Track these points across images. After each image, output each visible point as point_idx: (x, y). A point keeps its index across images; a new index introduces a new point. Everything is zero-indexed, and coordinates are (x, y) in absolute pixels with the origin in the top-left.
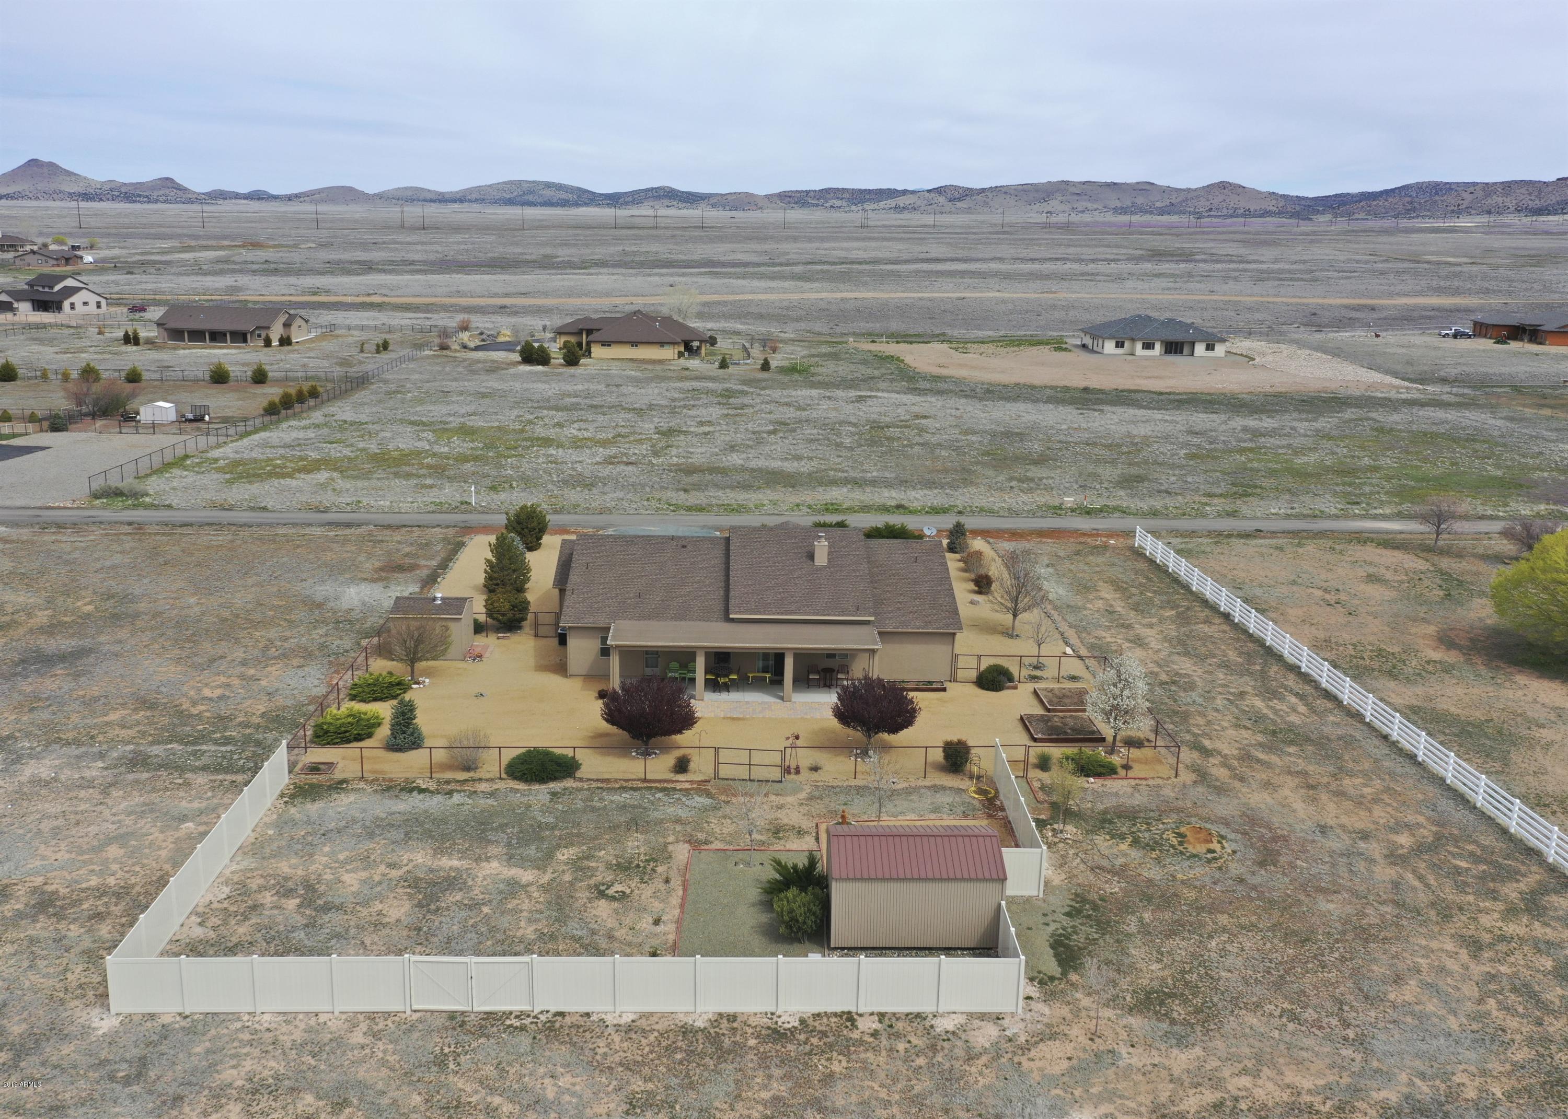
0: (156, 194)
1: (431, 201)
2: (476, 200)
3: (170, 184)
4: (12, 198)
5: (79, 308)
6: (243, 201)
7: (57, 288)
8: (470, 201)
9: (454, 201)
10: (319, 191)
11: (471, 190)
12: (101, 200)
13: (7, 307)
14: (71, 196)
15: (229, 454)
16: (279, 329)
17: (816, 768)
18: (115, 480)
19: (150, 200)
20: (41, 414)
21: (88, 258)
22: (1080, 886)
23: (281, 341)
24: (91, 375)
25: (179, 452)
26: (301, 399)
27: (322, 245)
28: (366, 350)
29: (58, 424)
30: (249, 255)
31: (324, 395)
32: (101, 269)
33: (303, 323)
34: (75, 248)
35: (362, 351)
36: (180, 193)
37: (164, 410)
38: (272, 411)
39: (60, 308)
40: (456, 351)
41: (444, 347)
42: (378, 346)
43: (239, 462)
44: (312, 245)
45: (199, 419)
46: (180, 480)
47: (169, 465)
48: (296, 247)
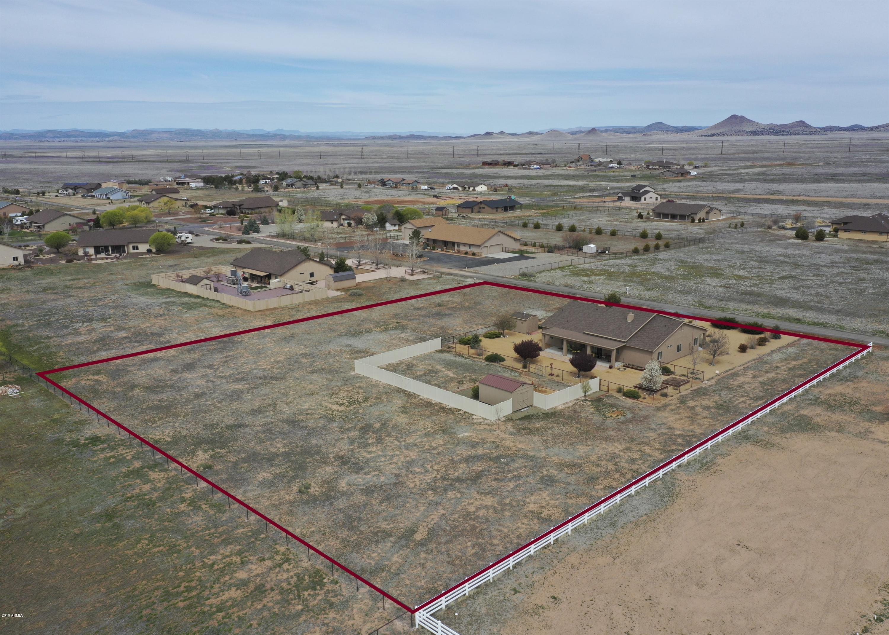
0: (792, 130)
3: (802, 124)
4: (719, 135)
5: (648, 199)
6: (842, 132)
7: (641, 191)
12: (762, 134)
13: (620, 199)
14: (748, 133)
15: (586, 266)
16: (702, 214)
17: (558, 376)
18: (531, 271)
19: (789, 134)
20: (545, 245)
21: (694, 173)
22: (561, 411)
23: (700, 220)
24: (599, 232)
25: (568, 263)
26: (657, 247)
27: (828, 164)
28: (732, 226)
29: (550, 250)
30: (777, 170)
31: (672, 246)
32: (696, 178)
33: (718, 212)
34: (696, 167)
35: (730, 227)
36: (806, 129)
37: (591, 248)
38: (636, 251)
39: (640, 200)
40: (774, 229)
41: (770, 227)
42: (736, 225)
43: (582, 270)
44: (822, 164)
45: (603, 252)
46: (553, 273)
47: (559, 268)
48: (811, 165)
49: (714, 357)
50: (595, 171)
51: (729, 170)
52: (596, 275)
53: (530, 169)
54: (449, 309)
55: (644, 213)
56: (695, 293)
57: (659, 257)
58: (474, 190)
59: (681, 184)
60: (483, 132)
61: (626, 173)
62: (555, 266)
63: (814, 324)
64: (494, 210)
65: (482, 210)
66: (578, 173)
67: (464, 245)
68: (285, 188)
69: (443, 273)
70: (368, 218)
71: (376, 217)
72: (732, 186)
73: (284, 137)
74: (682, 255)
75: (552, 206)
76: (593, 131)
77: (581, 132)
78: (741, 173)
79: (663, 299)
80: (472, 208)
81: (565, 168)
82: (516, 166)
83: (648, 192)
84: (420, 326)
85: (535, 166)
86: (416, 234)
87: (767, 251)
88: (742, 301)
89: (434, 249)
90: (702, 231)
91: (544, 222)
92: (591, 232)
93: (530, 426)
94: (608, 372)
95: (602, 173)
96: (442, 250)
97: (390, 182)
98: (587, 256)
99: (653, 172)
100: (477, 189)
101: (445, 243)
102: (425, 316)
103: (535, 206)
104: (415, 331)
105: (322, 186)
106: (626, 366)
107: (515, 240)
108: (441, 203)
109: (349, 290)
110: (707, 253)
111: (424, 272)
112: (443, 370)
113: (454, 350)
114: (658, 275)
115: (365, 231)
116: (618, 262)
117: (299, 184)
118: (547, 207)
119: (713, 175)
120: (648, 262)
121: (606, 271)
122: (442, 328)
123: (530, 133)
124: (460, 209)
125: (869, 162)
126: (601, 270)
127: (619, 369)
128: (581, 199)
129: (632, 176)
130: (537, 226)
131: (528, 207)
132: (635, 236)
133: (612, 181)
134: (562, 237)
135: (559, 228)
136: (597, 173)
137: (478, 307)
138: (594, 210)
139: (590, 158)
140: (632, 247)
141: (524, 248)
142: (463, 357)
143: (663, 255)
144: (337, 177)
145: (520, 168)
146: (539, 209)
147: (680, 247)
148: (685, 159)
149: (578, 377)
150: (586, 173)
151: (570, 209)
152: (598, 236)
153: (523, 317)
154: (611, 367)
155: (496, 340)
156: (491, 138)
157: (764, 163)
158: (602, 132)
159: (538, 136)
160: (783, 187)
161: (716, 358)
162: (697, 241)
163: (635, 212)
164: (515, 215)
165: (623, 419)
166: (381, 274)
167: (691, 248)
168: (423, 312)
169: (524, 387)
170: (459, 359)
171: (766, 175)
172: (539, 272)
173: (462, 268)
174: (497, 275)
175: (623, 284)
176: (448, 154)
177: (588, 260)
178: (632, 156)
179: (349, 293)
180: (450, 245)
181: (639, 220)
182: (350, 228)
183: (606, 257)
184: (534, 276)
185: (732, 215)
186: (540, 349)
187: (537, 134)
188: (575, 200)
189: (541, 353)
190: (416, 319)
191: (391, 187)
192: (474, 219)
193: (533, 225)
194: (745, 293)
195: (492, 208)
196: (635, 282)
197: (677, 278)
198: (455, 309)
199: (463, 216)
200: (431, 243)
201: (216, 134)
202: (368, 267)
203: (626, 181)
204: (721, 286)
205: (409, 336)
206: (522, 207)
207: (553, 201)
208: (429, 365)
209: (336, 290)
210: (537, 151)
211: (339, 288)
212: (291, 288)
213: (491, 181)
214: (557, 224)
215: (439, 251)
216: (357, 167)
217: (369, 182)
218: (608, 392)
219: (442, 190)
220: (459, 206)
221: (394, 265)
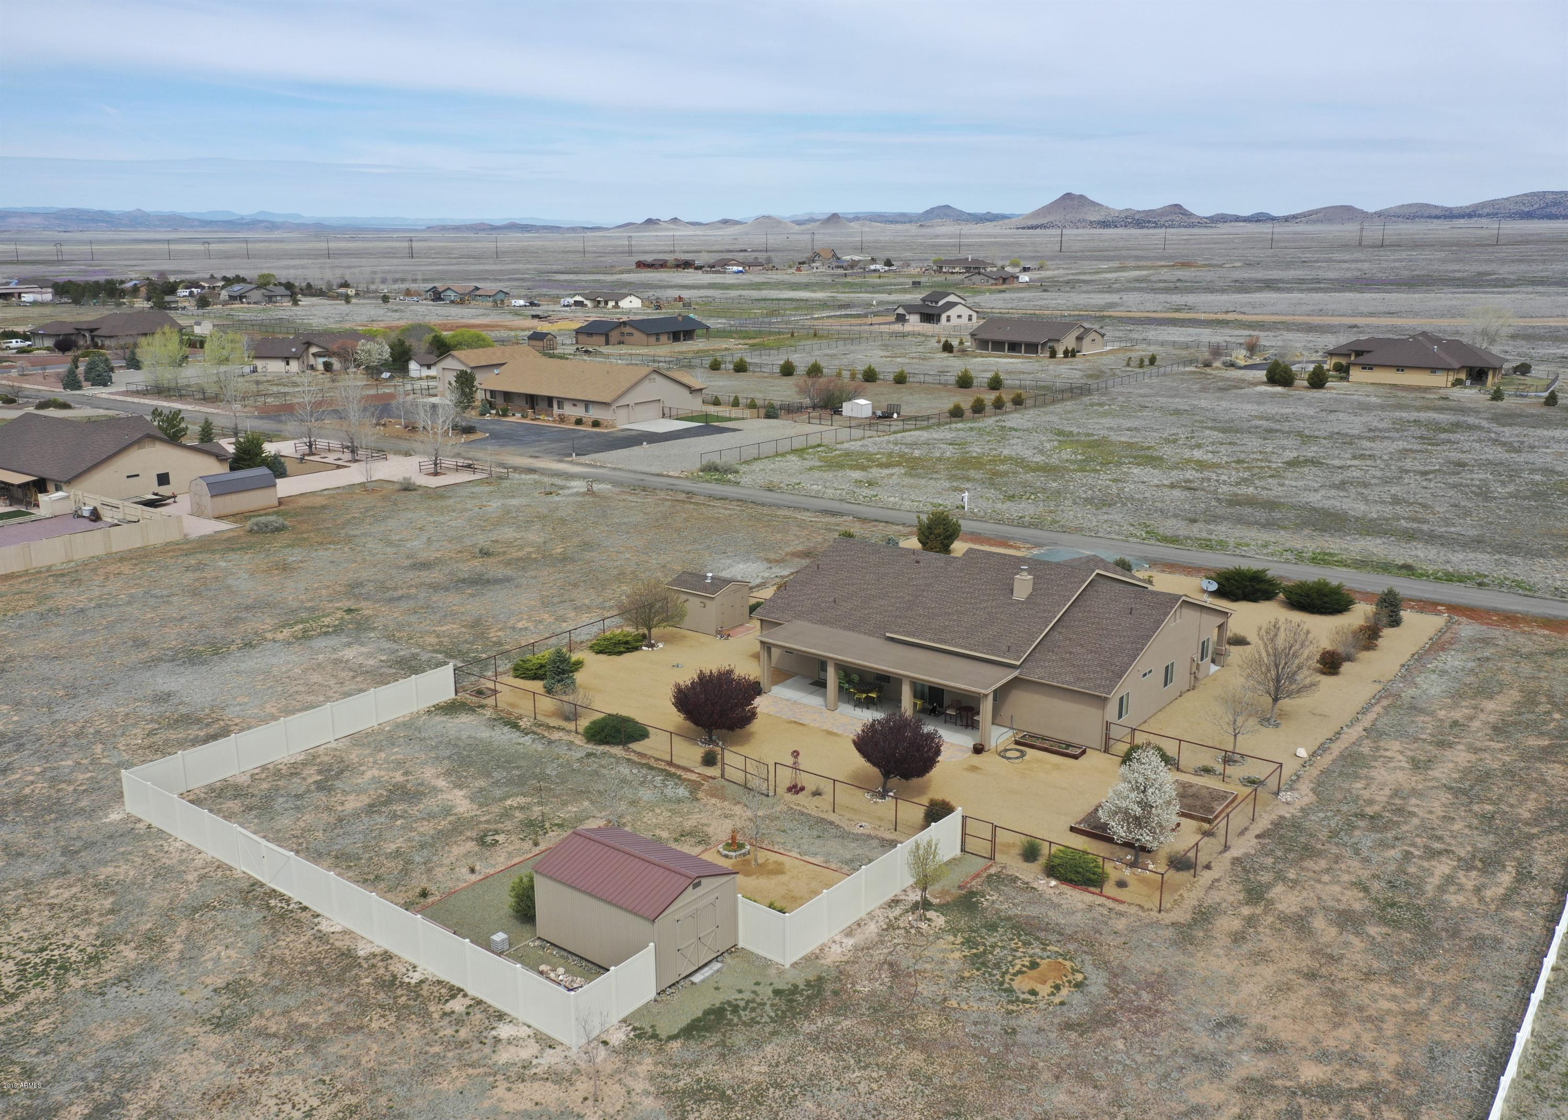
0: (1164, 219)
1: (1437, 217)
2: (1488, 215)
3: (1177, 211)
4: (1045, 227)
5: (954, 321)
6: (1241, 224)
7: (941, 303)
8: (1480, 216)
9: (1462, 217)
10: (1317, 212)
11: (1484, 205)
12: (1116, 226)
13: (901, 319)
14: (1092, 224)
15: (856, 446)
16: (1069, 342)
17: (817, 793)
18: (729, 459)
19: (1157, 225)
20: (759, 402)
21: (1025, 278)
22: (841, 973)
23: (1066, 353)
24: (870, 376)
25: (814, 440)
26: (998, 405)
27: (1249, 265)
28: (1132, 364)
29: (771, 413)
30: (1165, 274)
31: (1029, 402)
32: (1029, 286)
33: (1098, 337)
34: (1025, 270)
35: (1128, 365)
36: (1185, 218)
37: (860, 407)
38: (956, 413)
39: (938, 320)
40: (1217, 368)
41: (1207, 365)
42: (1142, 361)
43: (848, 454)
44: (1238, 264)
45: (887, 416)
46: (779, 463)
47: (794, 451)
48: (1221, 266)
49: (1276, 700)
50: (846, 275)
51: (1085, 273)
52: (881, 465)
53: (724, 273)
54: (508, 563)
55: (955, 343)
56: (1124, 504)
57: (1008, 424)
58: (617, 306)
59: (1006, 296)
60: (640, 220)
61: (902, 280)
62: (785, 446)
63: (1449, 578)
64: (653, 339)
65: (626, 338)
66: (814, 279)
67: (575, 402)
68: (225, 303)
69: (516, 469)
70: (369, 352)
71: (387, 349)
72: (1100, 299)
73: (272, 226)
74: (1055, 419)
75: (770, 333)
76: (834, 218)
77: (812, 220)
78: (1106, 279)
79: (1054, 522)
80: (607, 336)
81: (790, 271)
82: (699, 268)
83: (955, 304)
84: (413, 619)
85: (735, 268)
86: (465, 381)
87: (1226, 410)
88: (1240, 520)
89: (505, 415)
90: (1078, 374)
91: (756, 360)
92: (853, 377)
93: (725, 1077)
94: (974, 768)
95: (858, 280)
96: (523, 417)
97: (449, 293)
98: (853, 423)
99: (950, 277)
100: (621, 304)
101: (532, 400)
102: (436, 587)
103: (736, 332)
104: (391, 638)
105: (305, 301)
106: (1026, 742)
107: (692, 390)
108: (543, 327)
109: (248, 518)
110: (1105, 414)
111: (469, 466)
112: (441, 783)
113: (490, 701)
114: (1020, 462)
115: (362, 380)
116: (924, 435)
117: (257, 295)
118: (759, 334)
119: (1058, 281)
120: (989, 434)
121: (902, 456)
122: (476, 623)
123: (725, 222)
124: (581, 337)
125: (1315, 262)
126: (890, 455)
127: (1002, 754)
128: (823, 320)
129: (914, 283)
130: (741, 368)
131: (723, 334)
132: (945, 385)
133: (879, 292)
134: (797, 385)
135: (787, 370)
136: (849, 279)
137: (588, 555)
138: (852, 338)
139: (834, 255)
140: (948, 404)
141: (712, 410)
142: (515, 726)
143: (1015, 419)
144: (346, 285)
145: (707, 272)
146: (745, 338)
147: (1044, 404)
148: (1003, 258)
149: (883, 795)
150: (829, 280)
151: (807, 337)
152: (869, 385)
153: (705, 588)
154: (978, 750)
155: (628, 659)
156: (656, 230)
157: (1141, 263)
158: (850, 220)
159: (737, 227)
160: (1190, 299)
161: (1285, 703)
162: (1076, 392)
163: (934, 340)
164: (695, 348)
165: (1079, 1007)
166: (354, 475)
167: (1069, 405)
168: (435, 576)
169: (700, 891)
170: (503, 736)
171: (1150, 281)
172: (746, 462)
173: (563, 455)
174: (648, 470)
175: (947, 484)
176: (576, 252)
177: (857, 433)
178: (908, 255)
179: (248, 524)
180: (543, 405)
181: (946, 354)
182: (328, 374)
183: (896, 425)
184: (737, 472)
185: (1123, 344)
186: (755, 689)
187: (736, 223)
188: (816, 322)
189: (761, 703)
190: (408, 597)
191: (452, 302)
192: (608, 356)
193: (731, 366)
194: (1234, 501)
195: (648, 335)
196: (974, 480)
197: (1066, 469)
198: (524, 563)
199: (586, 352)
200: (500, 401)
201: (138, 220)
202: (331, 458)
203: (905, 291)
204: (1172, 486)
205: (370, 655)
206: (708, 332)
207: (770, 323)
208: (399, 764)
209: (218, 518)
210: (738, 247)
211: (228, 512)
212: (95, 516)
213: (651, 293)
214: (782, 362)
215: (517, 418)
216: (396, 272)
217: (408, 293)
218: (992, 858)
219: (552, 307)
220: (578, 332)
221: (397, 452)
